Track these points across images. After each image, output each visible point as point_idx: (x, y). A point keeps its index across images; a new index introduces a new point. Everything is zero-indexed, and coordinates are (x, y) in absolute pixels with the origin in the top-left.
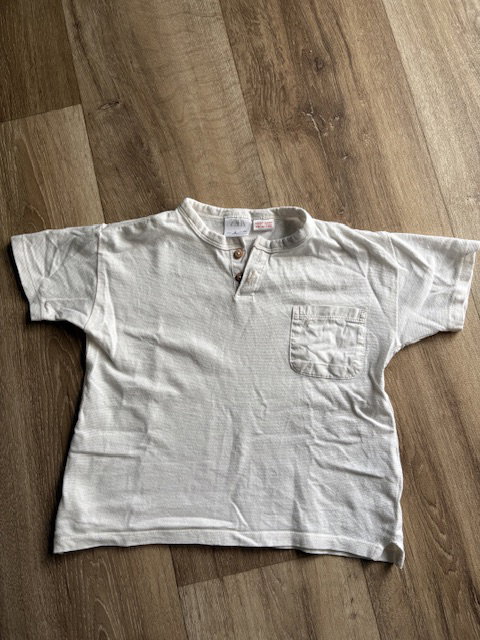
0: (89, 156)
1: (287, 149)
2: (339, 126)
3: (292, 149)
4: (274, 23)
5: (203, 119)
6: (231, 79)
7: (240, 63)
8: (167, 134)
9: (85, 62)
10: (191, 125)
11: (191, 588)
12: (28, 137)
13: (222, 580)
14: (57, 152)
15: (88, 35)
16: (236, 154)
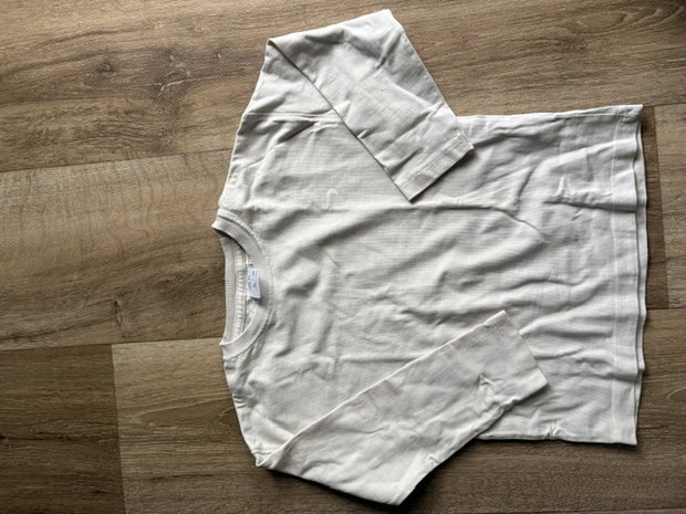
0: (173, 343)
1: (198, 120)
2: (180, 58)
3: (199, 115)
4: (48, 112)
5: (149, 209)
6: (108, 171)
7: (90, 158)
8: (160, 252)
9: (63, 334)
10: (154, 223)
11: (672, 294)
12: (140, 409)
13: (669, 259)
14: (163, 379)
15: (30, 327)
16: (196, 177)
